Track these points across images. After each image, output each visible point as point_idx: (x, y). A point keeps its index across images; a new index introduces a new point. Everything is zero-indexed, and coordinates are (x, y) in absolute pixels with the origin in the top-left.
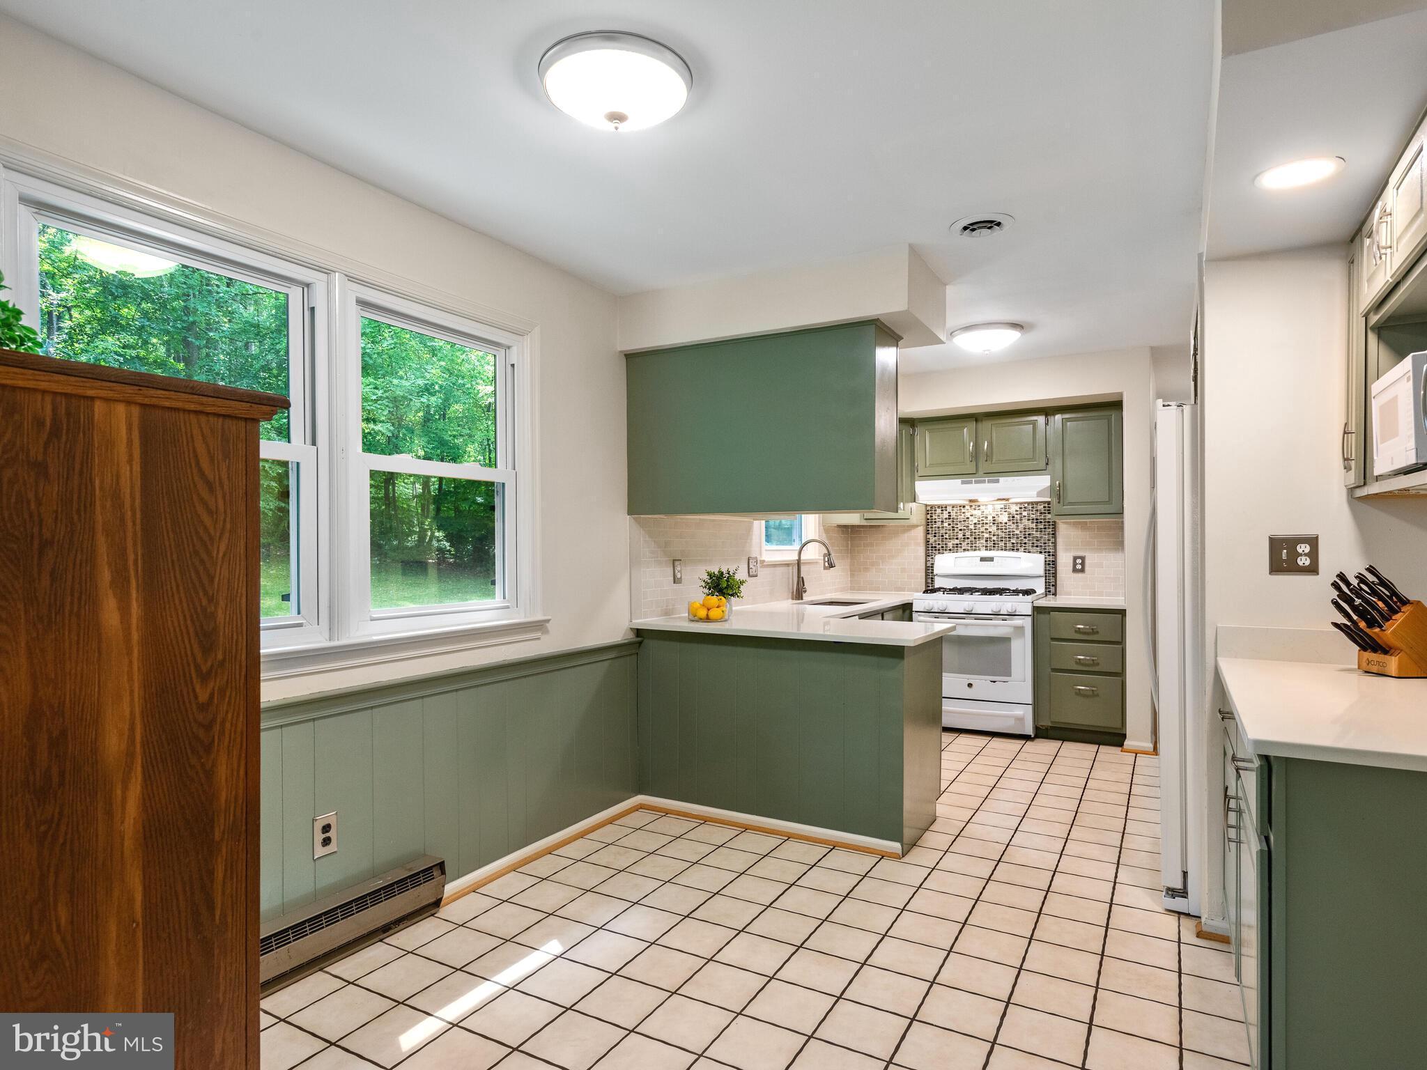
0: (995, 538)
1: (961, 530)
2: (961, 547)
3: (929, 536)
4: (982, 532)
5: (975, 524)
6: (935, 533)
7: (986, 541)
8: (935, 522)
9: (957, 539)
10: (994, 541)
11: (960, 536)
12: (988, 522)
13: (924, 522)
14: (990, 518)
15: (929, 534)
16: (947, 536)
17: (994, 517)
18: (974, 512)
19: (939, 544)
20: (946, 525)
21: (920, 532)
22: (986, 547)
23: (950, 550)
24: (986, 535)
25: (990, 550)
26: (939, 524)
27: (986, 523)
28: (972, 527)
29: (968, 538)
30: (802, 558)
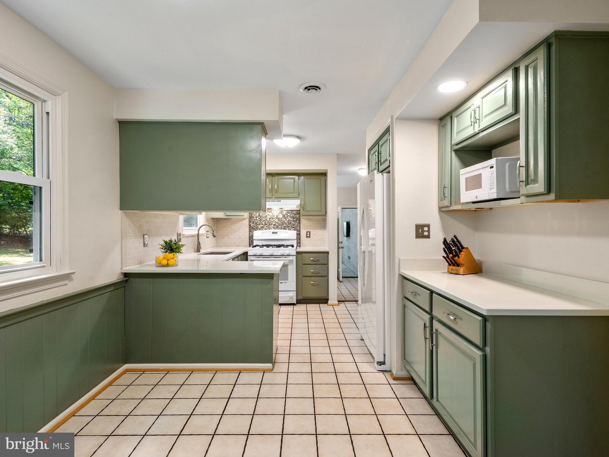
0: (277, 224)
1: (264, 221)
2: (264, 228)
3: (251, 223)
4: (272, 222)
5: (270, 218)
6: (253, 222)
7: (274, 225)
8: (253, 217)
9: (262, 224)
10: (277, 225)
11: (264, 223)
12: (275, 218)
13: (249, 217)
14: (275, 216)
15: (250, 222)
16: (258, 223)
17: (277, 216)
18: (269, 214)
19: (255, 227)
20: (258, 218)
21: (247, 221)
22: (274, 228)
23: (259, 229)
24: (274, 223)
25: (275, 229)
26: (255, 218)
27: (274, 218)
28: (268, 220)
29: (267, 224)
30: (200, 233)
